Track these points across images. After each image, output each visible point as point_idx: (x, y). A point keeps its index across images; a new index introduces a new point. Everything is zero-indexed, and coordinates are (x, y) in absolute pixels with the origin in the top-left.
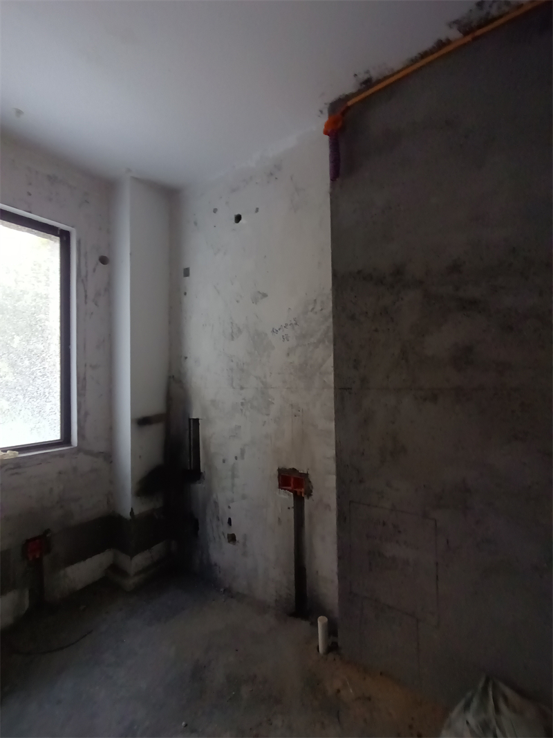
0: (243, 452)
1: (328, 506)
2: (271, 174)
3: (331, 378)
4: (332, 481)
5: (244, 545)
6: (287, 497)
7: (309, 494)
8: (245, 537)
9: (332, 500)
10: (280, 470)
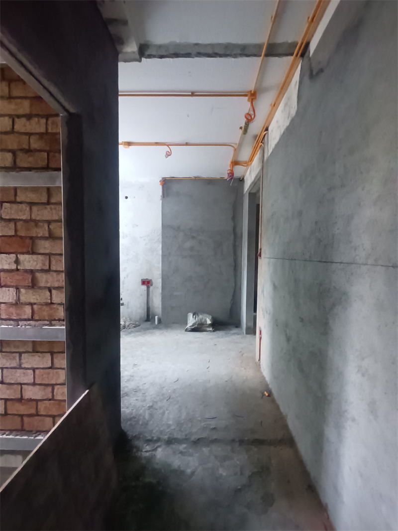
0: (127, 276)
1: (158, 288)
2: (140, 187)
3: (160, 252)
4: (160, 281)
5: (128, 305)
6: (144, 287)
7: (152, 285)
8: (128, 303)
9: (160, 285)
10: (142, 280)
